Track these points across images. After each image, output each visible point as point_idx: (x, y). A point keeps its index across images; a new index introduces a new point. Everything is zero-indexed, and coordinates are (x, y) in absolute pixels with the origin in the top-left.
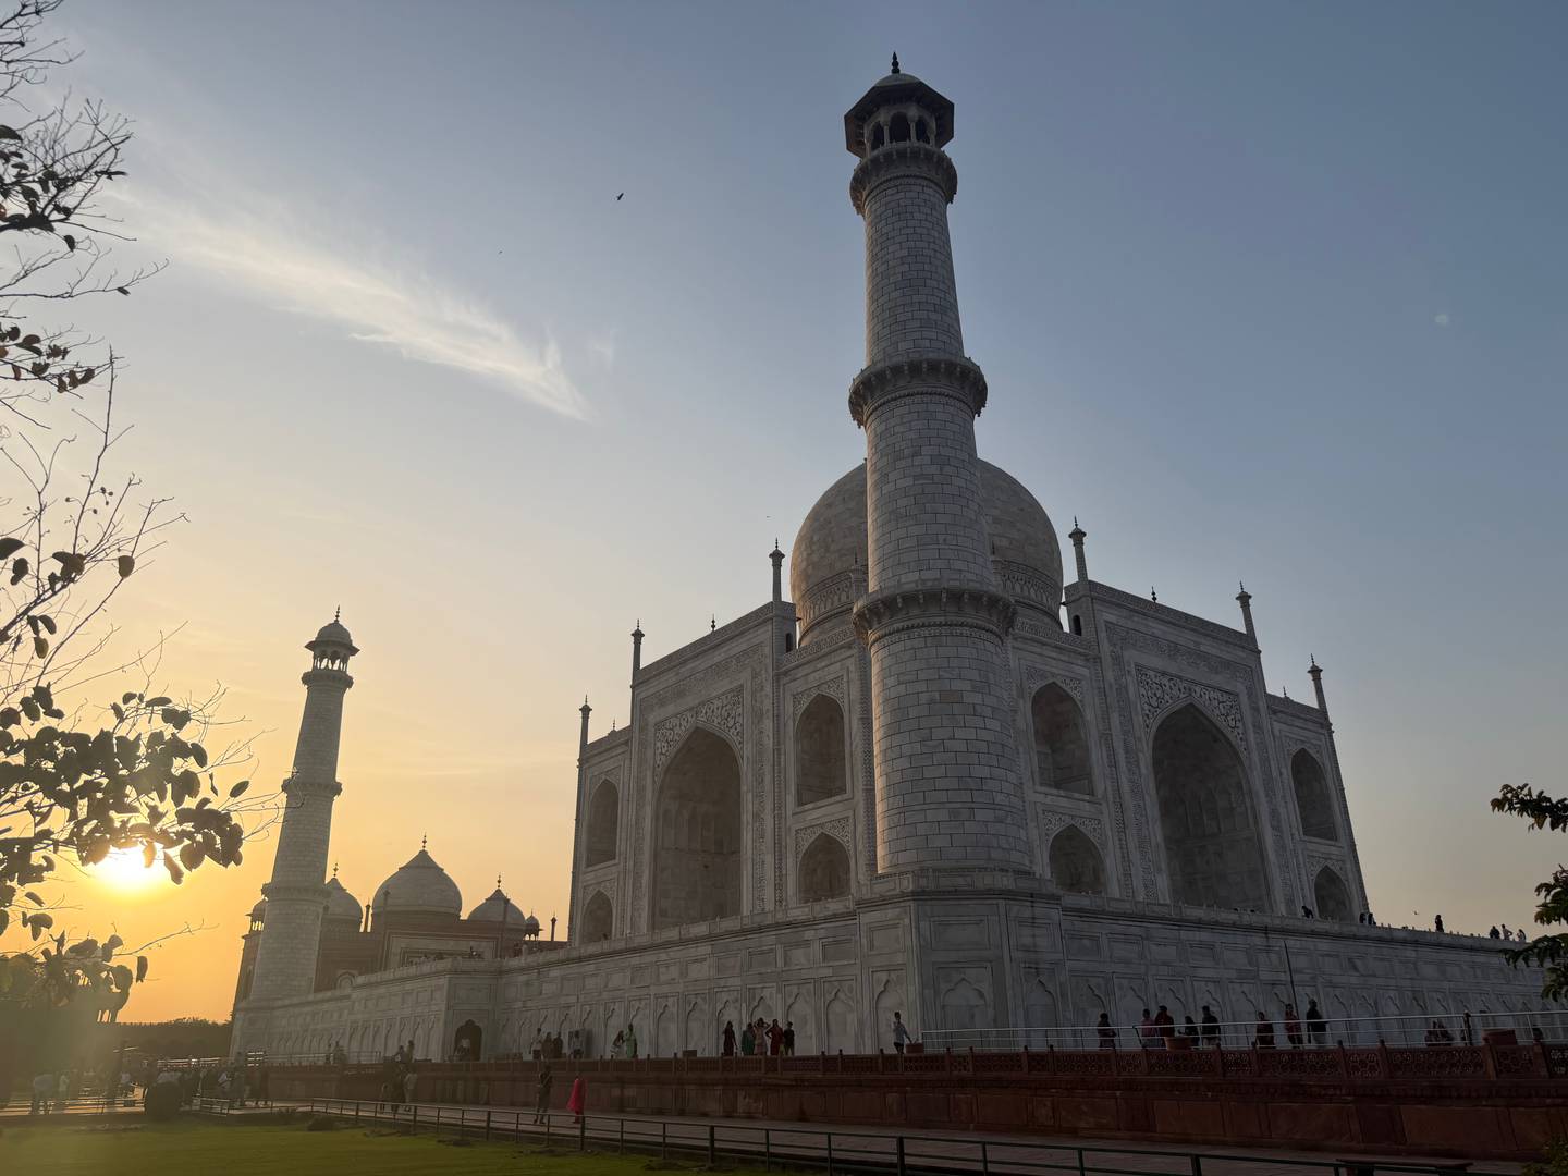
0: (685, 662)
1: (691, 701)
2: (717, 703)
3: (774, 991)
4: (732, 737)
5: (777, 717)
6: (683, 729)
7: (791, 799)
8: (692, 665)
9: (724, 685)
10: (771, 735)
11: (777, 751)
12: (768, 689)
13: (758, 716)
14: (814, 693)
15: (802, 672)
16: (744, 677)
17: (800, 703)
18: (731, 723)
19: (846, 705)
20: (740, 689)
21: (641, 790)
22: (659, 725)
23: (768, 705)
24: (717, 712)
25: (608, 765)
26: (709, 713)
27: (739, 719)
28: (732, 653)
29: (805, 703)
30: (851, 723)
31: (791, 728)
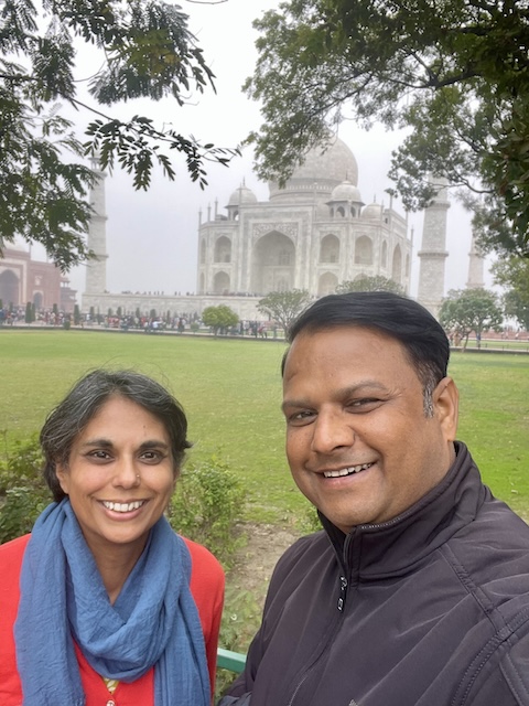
1: (271, 221)
4: (293, 238)
5: (312, 236)
6: (268, 229)
7: (316, 261)
9: (289, 220)
10: (310, 241)
11: (312, 246)
12: (310, 227)
13: (305, 234)
14: (329, 233)
15: (324, 226)
16: (300, 220)
17: (322, 234)
18: (292, 233)
19: (342, 240)
20: (297, 224)
23: (309, 231)
24: (285, 227)
25: (226, 231)
26: (281, 227)
27: (296, 233)
29: (325, 235)
30: (343, 245)
31: (318, 240)
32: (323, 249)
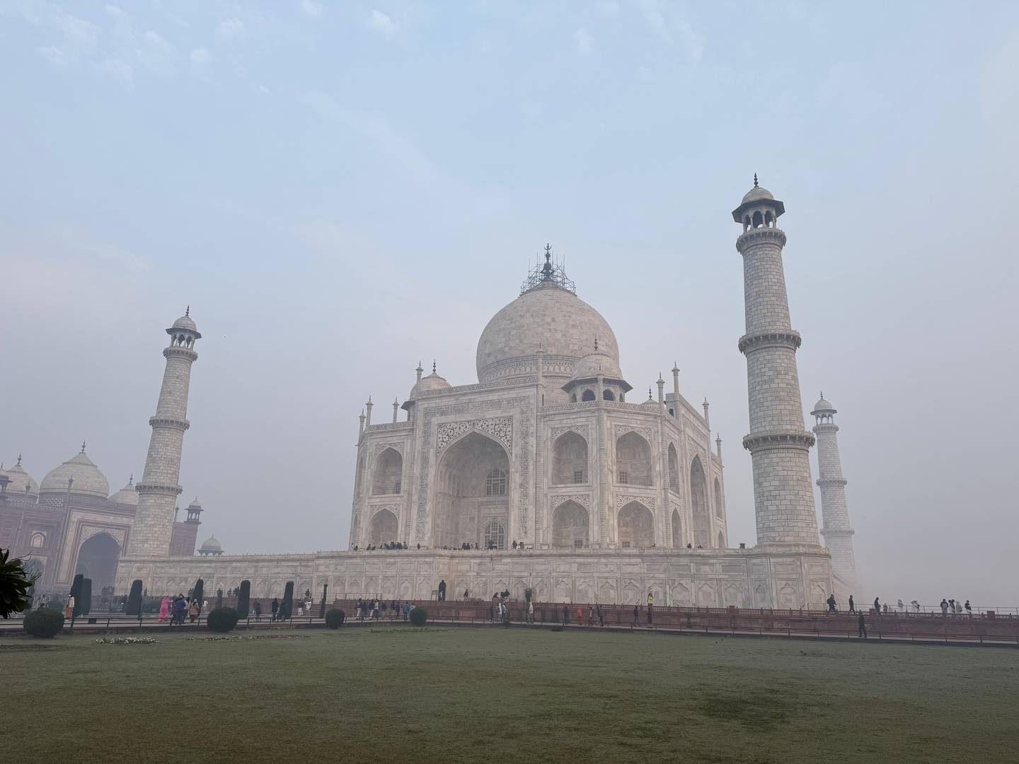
0: (464, 395)
1: (468, 417)
2: (491, 422)
3: (688, 582)
4: (504, 442)
5: (538, 438)
6: (463, 431)
7: (546, 482)
8: (470, 397)
9: (498, 413)
10: (535, 446)
11: (538, 455)
12: (533, 421)
13: (525, 435)
14: (567, 430)
15: (557, 418)
16: (515, 413)
17: (555, 433)
18: (502, 434)
19: (590, 440)
20: (510, 418)
21: (425, 460)
22: (440, 426)
23: (532, 429)
24: (490, 426)
25: (395, 440)
26: (484, 426)
27: (510, 434)
28: (503, 397)
29: (559, 434)
30: (593, 449)
31: (550, 445)
32: (558, 461)
